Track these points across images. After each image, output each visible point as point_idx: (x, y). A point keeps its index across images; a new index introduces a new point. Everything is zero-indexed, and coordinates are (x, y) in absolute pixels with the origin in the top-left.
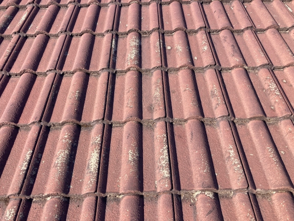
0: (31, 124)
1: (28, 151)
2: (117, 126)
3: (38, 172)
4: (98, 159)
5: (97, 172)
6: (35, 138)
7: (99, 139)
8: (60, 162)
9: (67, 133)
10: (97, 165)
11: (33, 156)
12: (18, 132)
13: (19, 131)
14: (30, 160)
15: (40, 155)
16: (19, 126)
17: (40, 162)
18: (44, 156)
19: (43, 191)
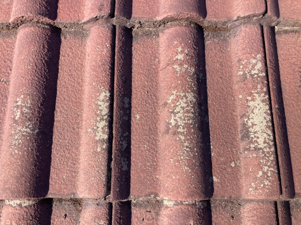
0: (88, 22)
1: (100, 92)
2: (286, 32)
3: (133, 142)
4: (269, 118)
5: (273, 149)
6: (109, 60)
7: (260, 65)
8: (180, 123)
9: (180, 49)
10: (270, 132)
11: (115, 106)
12: (60, 42)
13: (62, 38)
14: (111, 116)
15: (126, 100)
16: (60, 26)
17: (130, 119)
18: (134, 102)
19: (155, 188)
